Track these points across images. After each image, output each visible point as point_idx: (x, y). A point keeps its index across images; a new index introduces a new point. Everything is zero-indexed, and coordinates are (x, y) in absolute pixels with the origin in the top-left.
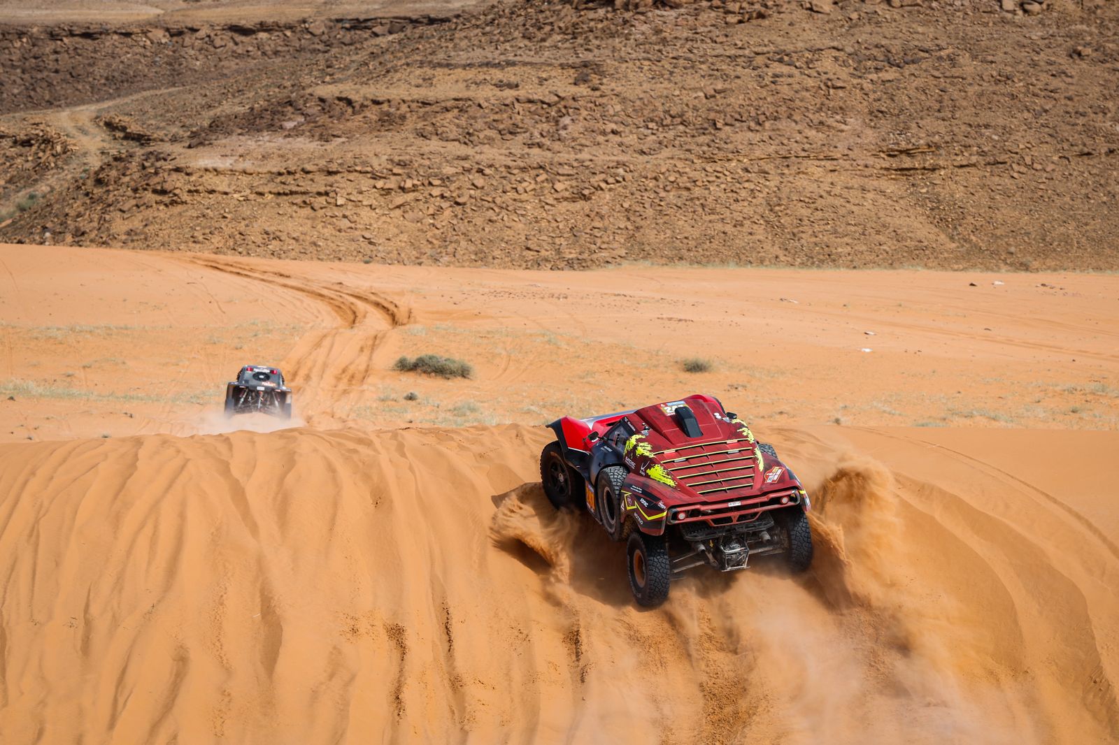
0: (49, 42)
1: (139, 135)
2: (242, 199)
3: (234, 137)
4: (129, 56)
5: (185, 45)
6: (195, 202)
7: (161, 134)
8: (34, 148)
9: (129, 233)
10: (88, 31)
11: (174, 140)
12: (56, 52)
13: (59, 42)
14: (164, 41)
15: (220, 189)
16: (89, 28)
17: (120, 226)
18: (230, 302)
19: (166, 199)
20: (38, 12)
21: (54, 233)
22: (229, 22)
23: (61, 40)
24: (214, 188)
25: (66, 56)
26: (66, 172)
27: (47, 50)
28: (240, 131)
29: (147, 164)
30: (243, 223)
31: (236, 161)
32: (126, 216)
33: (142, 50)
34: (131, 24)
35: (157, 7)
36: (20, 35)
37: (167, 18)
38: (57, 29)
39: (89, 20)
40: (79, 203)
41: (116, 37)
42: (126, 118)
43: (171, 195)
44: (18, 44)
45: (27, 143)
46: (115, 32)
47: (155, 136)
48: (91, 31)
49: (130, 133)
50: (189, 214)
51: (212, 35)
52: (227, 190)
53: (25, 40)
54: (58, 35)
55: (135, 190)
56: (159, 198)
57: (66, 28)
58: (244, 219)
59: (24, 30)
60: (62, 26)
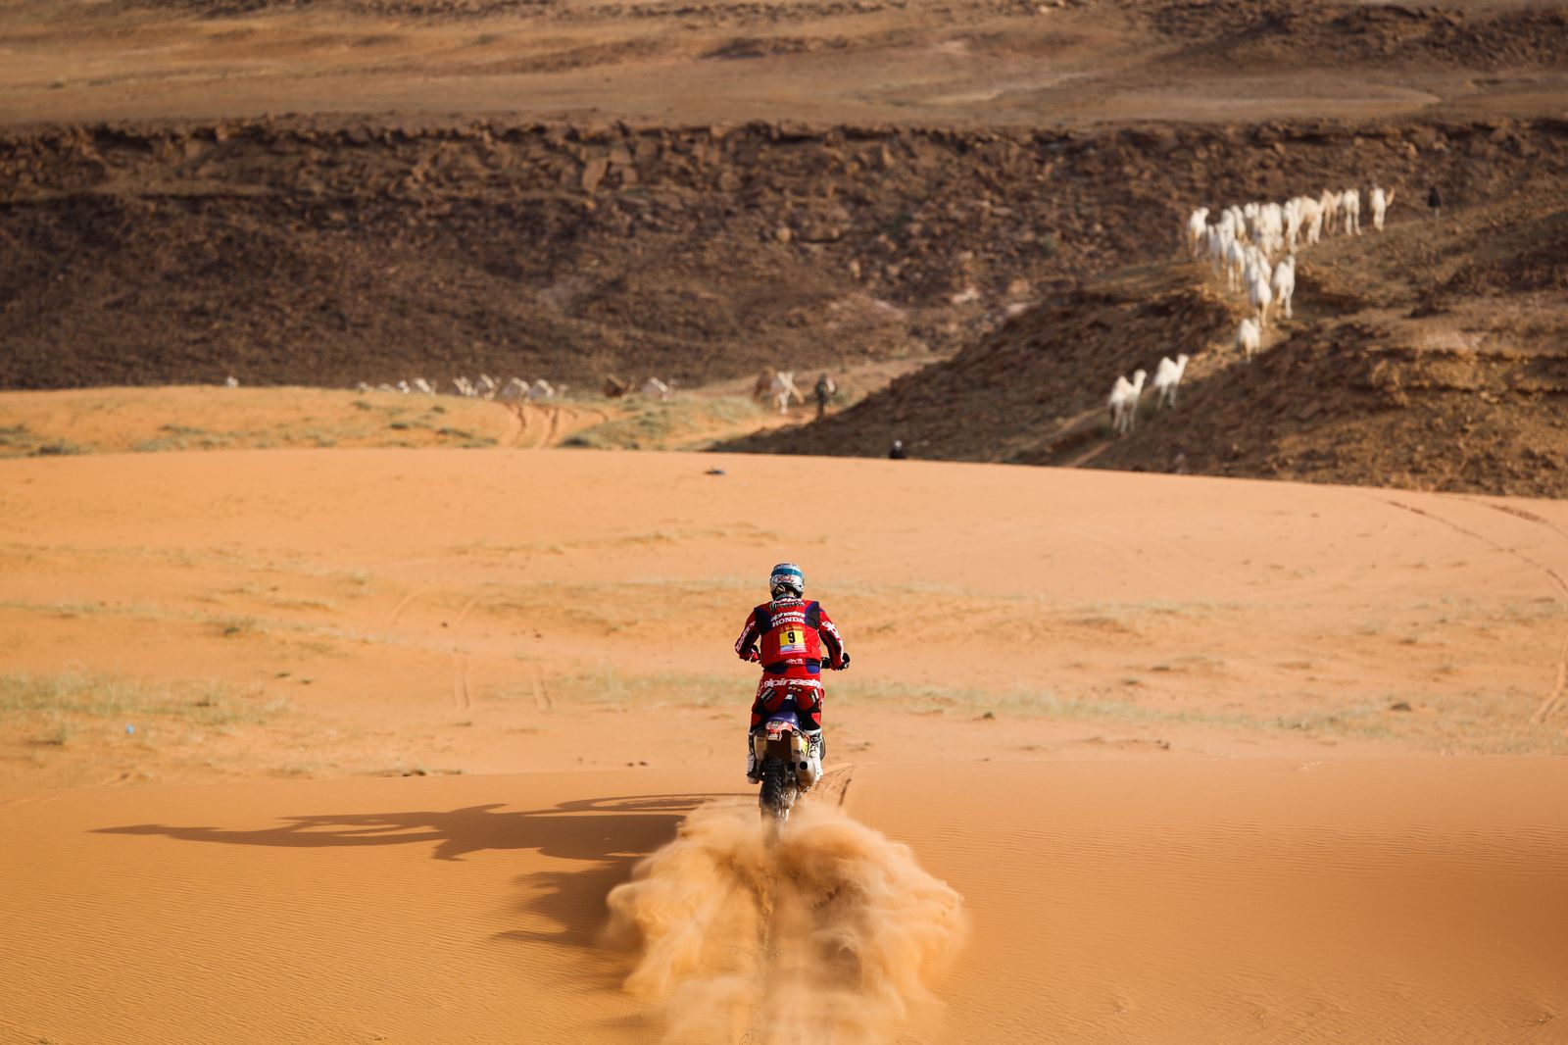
0: (1251, 149)
1: (1340, 297)
2: (1494, 400)
3: (1486, 301)
4: (1380, 171)
5: (1472, 152)
6: (1417, 406)
7: (1375, 294)
8: (1175, 318)
9: (1309, 456)
10: (1315, 131)
11: (1394, 303)
12: (1263, 166)
13: (1269, 151)
14: (1438, 146)
15: (1460, 383)
16: (1316, 127)
17: (1291, 444)
18: (1419, 566)
19: (1369, 400)
20: (1237, 103)
21: (1189, 455)
22: (1544, 115)
23: (1272, 147)
24: (1449, 382)
25: (1280, 173)
26: (1219, 357)
27: (1250, 162)
28: (1496, 290)
29: (1341, 344)
30: (1494, 440)
31: (1485, 339)
32: (1306, 427)
33: (1399, 162)
34: (1383, 121)
35: (1430, 91)
36: (1206, 139)
37: (1444, 110)
38: (1265, 129)
39: (1319, 115)
40: (1232, 406)
41: (1359, 141)
42: (1325, 271)
43: (1379, 394)
44: (1202, 154)
45: (1160, 310)
46: (1358, 134)
47: (1366, 297)
48: (1320, 131)
49: (1327, 294)
50: (1406, 424)
51: (1517, 136)
52: (1472, 386)
53: (1214, 147)
54: (1267, 139)
55: (1321, 386)
56: (1359, 399)
57: (1280, 128)
58: (1496, 433)
59: (1214, 132)
60: (1274, 123)
